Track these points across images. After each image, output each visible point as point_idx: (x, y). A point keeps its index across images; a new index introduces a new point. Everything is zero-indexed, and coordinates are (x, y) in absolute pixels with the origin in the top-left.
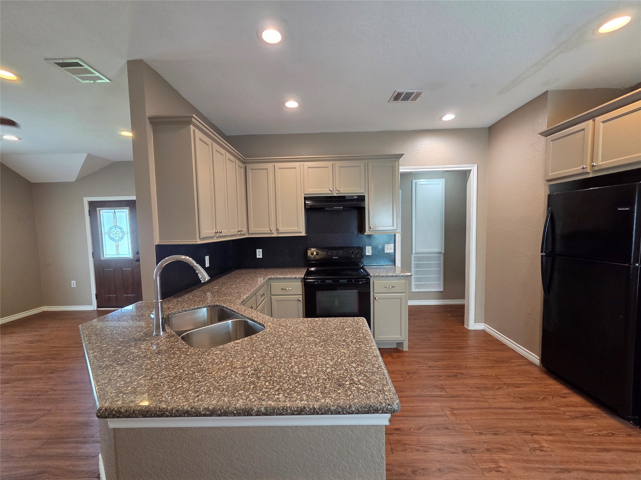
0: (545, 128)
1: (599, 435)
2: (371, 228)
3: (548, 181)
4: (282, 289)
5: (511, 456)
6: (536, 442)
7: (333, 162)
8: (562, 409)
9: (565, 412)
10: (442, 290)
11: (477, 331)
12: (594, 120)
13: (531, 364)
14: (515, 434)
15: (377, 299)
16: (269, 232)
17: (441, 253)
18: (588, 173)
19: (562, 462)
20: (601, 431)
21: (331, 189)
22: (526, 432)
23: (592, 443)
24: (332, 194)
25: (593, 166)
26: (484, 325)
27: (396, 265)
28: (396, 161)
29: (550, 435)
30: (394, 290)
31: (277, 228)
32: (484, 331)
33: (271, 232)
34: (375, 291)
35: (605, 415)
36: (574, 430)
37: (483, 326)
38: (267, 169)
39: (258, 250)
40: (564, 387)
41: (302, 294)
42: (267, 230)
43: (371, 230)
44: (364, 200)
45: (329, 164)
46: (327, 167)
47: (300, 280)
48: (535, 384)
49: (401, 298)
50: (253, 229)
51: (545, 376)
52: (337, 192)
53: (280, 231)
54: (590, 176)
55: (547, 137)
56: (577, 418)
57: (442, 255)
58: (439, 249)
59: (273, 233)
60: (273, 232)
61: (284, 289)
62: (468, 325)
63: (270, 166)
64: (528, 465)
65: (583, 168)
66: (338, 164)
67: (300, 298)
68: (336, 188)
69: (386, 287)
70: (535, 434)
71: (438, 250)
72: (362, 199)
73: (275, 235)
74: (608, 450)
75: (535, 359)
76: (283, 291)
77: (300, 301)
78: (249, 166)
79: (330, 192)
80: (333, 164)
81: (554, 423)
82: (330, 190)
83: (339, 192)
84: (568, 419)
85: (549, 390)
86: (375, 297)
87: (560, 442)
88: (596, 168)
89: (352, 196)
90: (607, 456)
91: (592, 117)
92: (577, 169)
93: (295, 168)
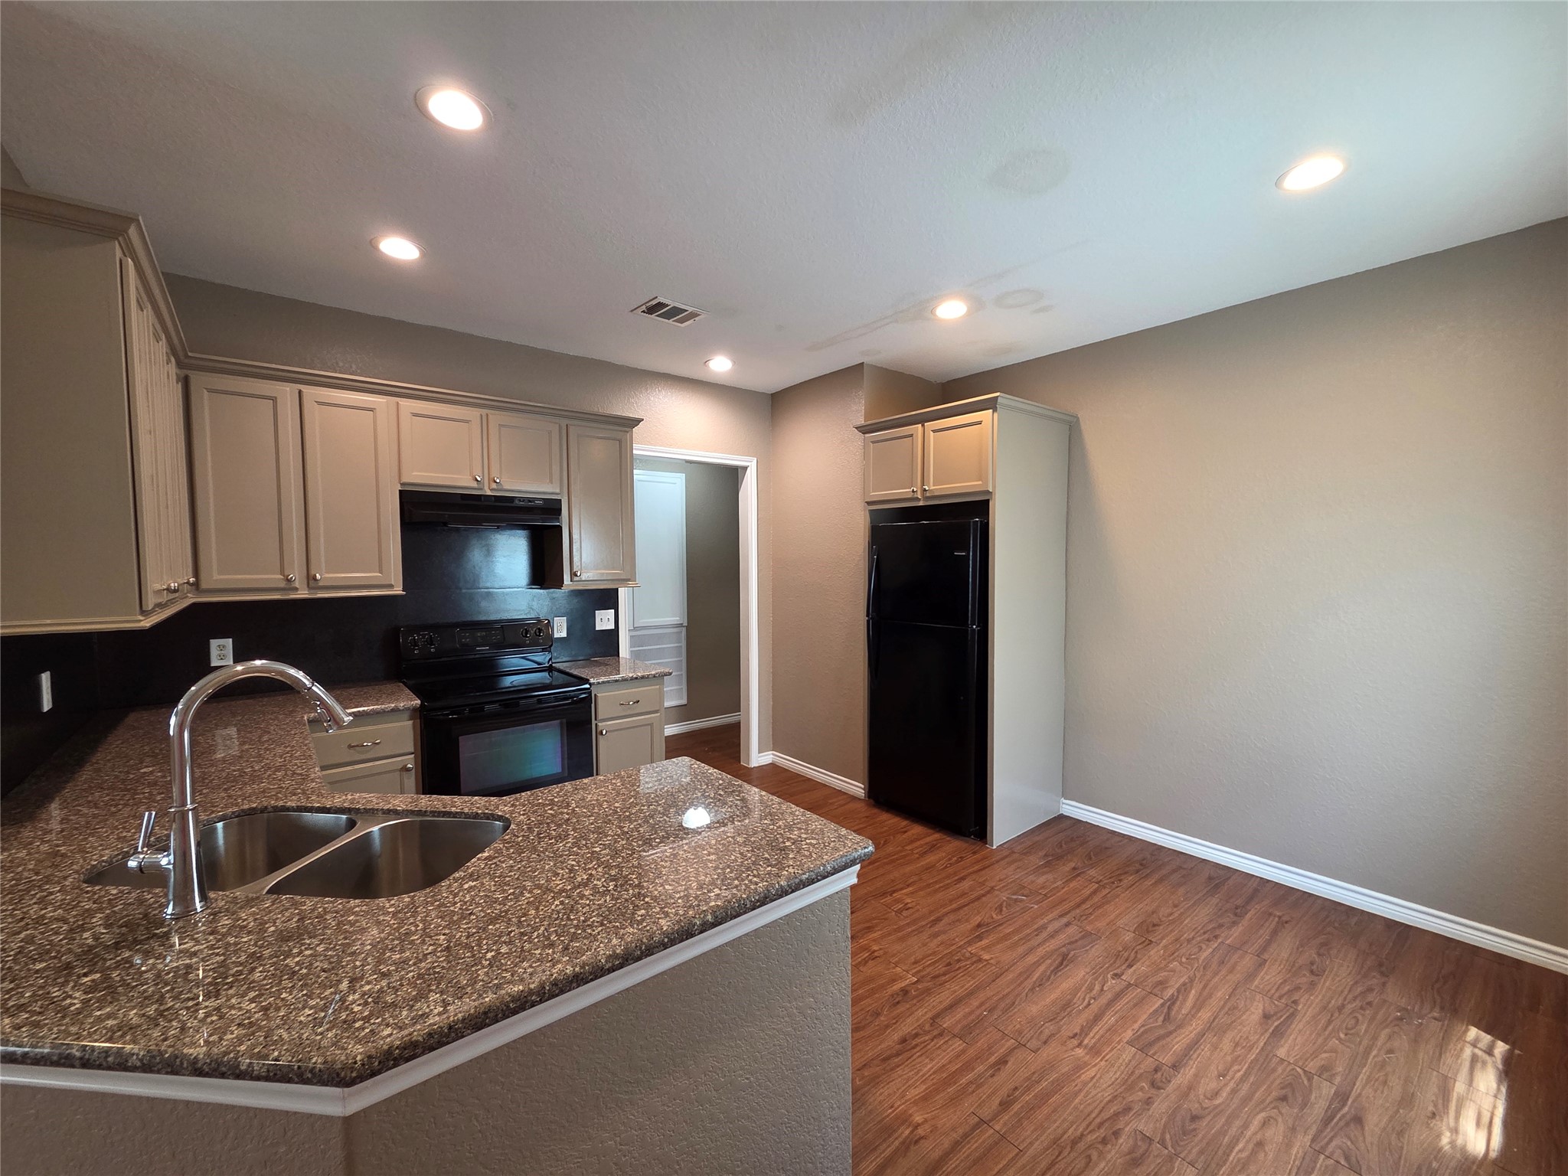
0: (861, 421)
1: (950, 864)
2: (577, 576)
3: (869, 503)
4: (350, 747)
5: (880, 933)
6: (897, 901)
7: (484, 411)
8: (909, 848)
9: (912, 850)
10: (684, 701)
11: (764, 767)
12: (923, 425)
13: (854, 798)
14: (873, 902)
15: (604, 732)
16: (283, 584)
17: (681, 625)
18: (918, 499)
19: (931, 912)
20: (950, 859)
21: (477, 477)
22: (884, 894)
23: (948, 877)
24: (481, 489)
25: (925, 490)
26: (773, 754)
27: (620, 656)
28: (628, 432)
29: (908, 886)
30: (639, 708)
31: (312, 572)
32: (773, 766)
33: (287, 586)
34: (600, 717)
35: (948, 839)
36: (927, 869)
37: (772, 756)
38: (274, 399)
39: (214, 644)
40: (899, 819)
41: (413, 751)
42: (275, 578)
43: (576, 579)
44: (560, 510)
45: (473, 414)
46: (467, 422)
47: (406, 715)
48: (870, 825)
49: (651, 725)
50: (216, 577)
51: (876, 811)
52: (494, 486)
53: (321, 584)
54: (921, 503)
55: (867, 435)
56: (925, 853)
57: (684, 629)
58: (678, 618)
59: (296, 589)
60: (297, 584)
61: (357, 746)
62: (748, 761)
63: (286, 392)
64: (900, 934)
65: (913, 491)
66: (496, 418)
67: (410, 762)
68: (492, 477)
69: (622, 704)
70: (894, 892)
71: (675, 619)
72: (552, 508)
73: (303, 594)
74: (963, 879)
75: (857, 788)
76: (352, 751)
77: (409, 770)
78: (198, 379)
79: (475, 484)
80: (481, 415)
81: (908, 869)
82: (478, 481)
83: (500, 487)
84: (918, 858)
85: (886, 828)
86: (599, 729)
87: (921, 889)
88: (928, 495)
89: (530, 500)
90: (965, 885)
91: (922, 420)
92: (904, 492)
93: (371, 410)
